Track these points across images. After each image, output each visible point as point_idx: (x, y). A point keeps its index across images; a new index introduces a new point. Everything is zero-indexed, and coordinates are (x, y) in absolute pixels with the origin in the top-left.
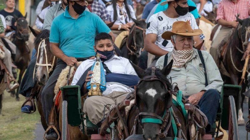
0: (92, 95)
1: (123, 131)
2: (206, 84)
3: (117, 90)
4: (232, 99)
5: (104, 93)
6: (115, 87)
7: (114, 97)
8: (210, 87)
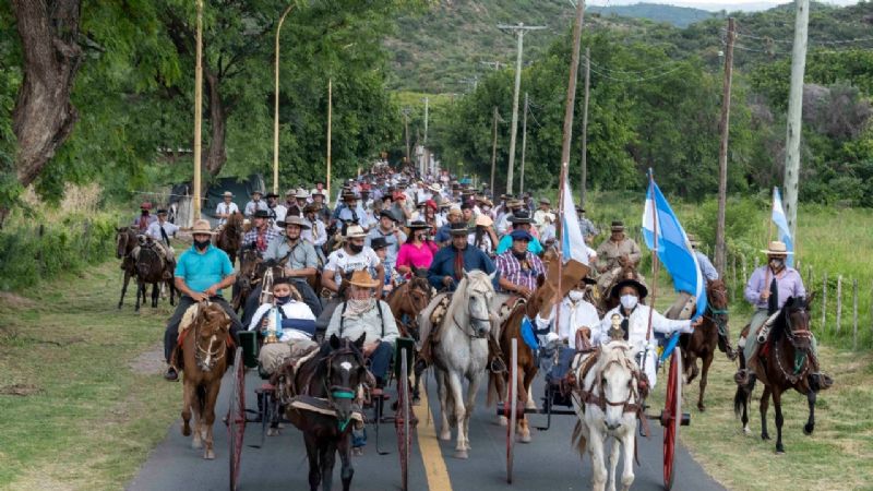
0: (268, 342)
1: (291, 389)
2: (383, 335)
3: (295, 337)
4: (404, 351)
5: (282, 339)
6: (293, 334)
7: (290, 344)
8: (385, 339)
